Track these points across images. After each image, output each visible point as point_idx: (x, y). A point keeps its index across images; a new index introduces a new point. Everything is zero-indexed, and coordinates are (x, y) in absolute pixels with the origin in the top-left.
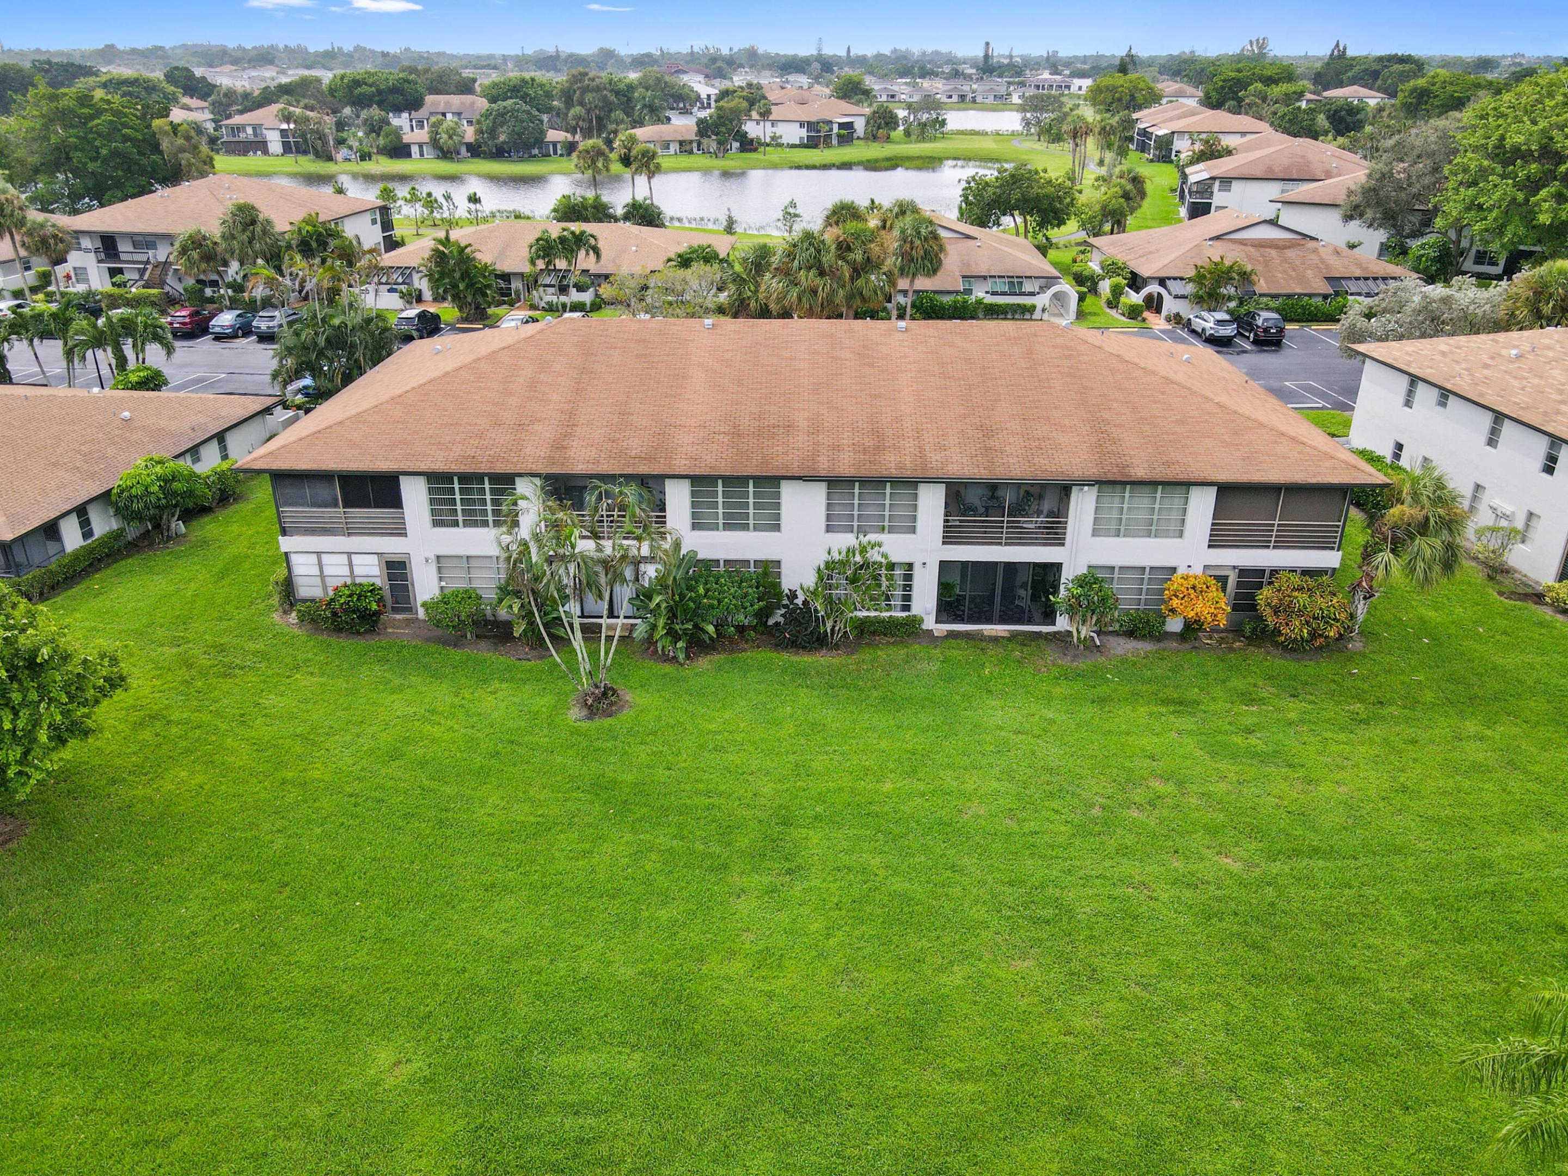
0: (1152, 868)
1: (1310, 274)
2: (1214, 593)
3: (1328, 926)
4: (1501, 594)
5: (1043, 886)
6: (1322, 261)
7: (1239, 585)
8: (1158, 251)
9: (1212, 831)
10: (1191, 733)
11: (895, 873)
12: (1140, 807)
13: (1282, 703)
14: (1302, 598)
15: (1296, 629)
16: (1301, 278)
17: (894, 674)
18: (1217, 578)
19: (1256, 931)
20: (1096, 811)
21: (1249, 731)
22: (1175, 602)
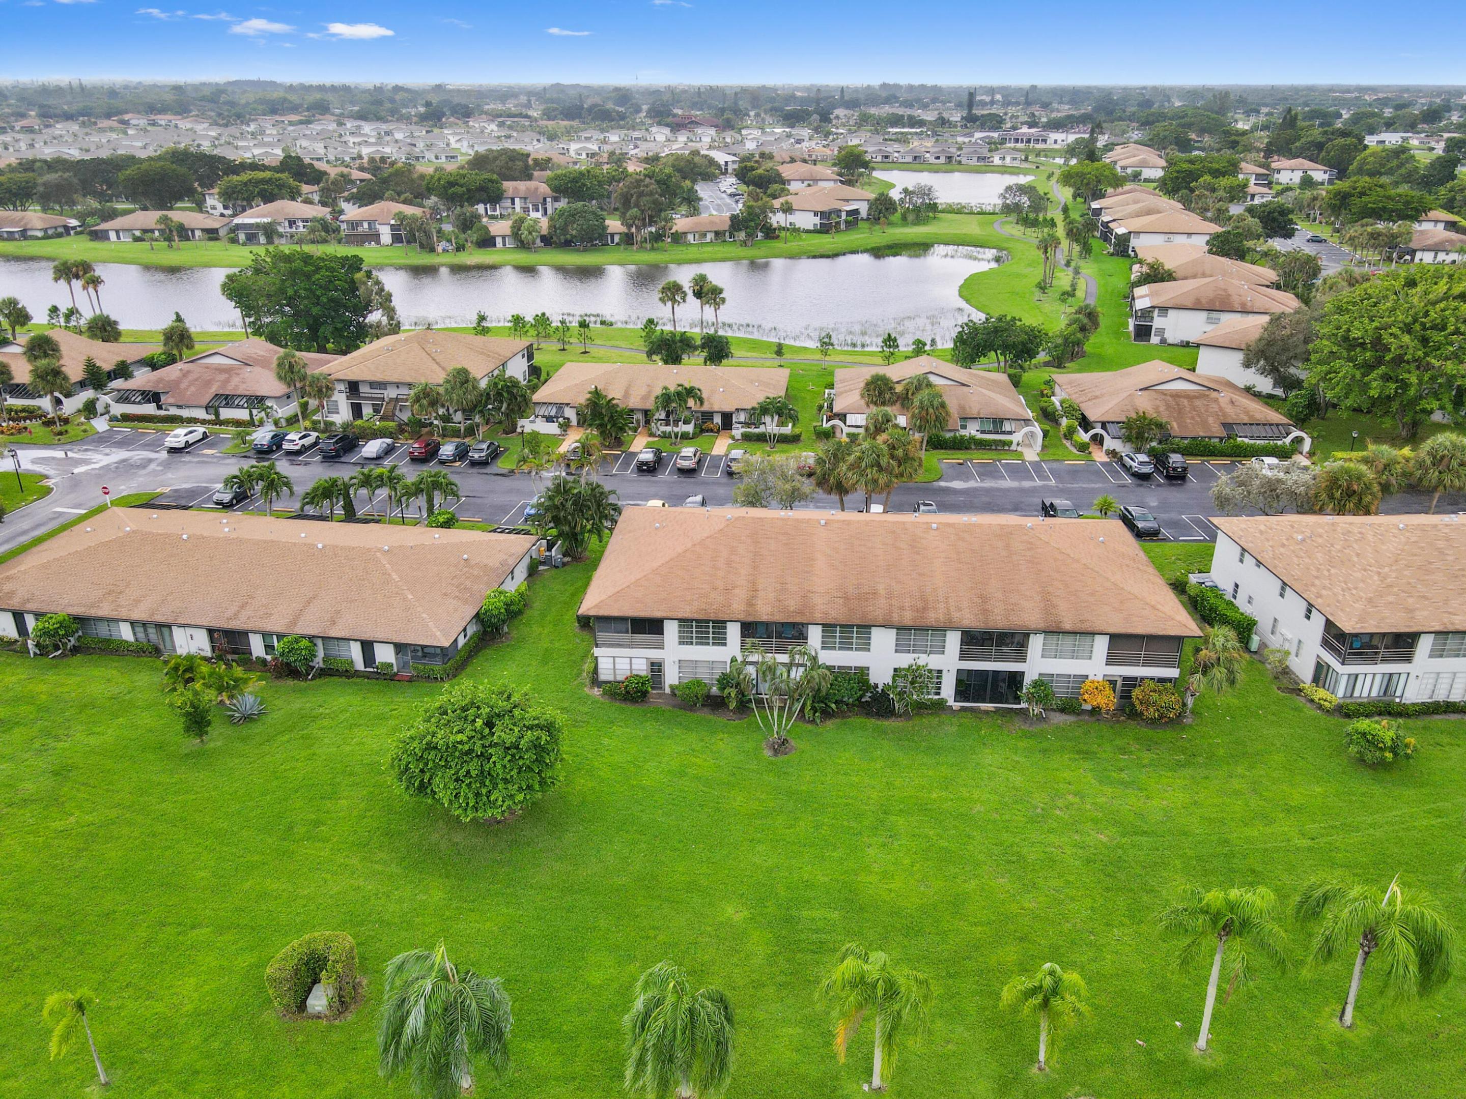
0: (1065, 839)
1: (1211, 420)
2: (1108, 691)
3: (1145, 867)
4: (1279, 688)
5: (1012, 846)
6: (1221, 409)
7: (1123, 685)
8: (1102, 395)
9: (1095, 821)
10: (1091, 770)
11: (941, 838)
12: (1061, 809)
13: (1140, 754)
14: (1155, 696)
15: (1151, 713)
16: (1204, 424)
17: (933, 733)
18: (1111, 682)
19: (1110, 869)
20: (1039, 810)
21: (1121, 770)
22: (1086, 696)
